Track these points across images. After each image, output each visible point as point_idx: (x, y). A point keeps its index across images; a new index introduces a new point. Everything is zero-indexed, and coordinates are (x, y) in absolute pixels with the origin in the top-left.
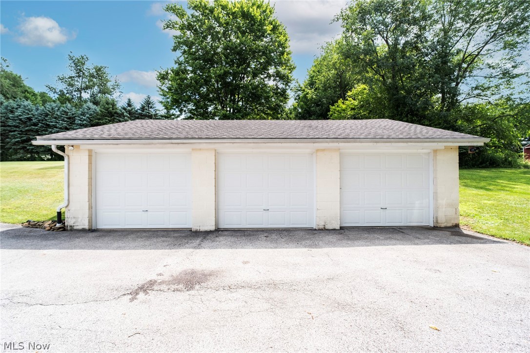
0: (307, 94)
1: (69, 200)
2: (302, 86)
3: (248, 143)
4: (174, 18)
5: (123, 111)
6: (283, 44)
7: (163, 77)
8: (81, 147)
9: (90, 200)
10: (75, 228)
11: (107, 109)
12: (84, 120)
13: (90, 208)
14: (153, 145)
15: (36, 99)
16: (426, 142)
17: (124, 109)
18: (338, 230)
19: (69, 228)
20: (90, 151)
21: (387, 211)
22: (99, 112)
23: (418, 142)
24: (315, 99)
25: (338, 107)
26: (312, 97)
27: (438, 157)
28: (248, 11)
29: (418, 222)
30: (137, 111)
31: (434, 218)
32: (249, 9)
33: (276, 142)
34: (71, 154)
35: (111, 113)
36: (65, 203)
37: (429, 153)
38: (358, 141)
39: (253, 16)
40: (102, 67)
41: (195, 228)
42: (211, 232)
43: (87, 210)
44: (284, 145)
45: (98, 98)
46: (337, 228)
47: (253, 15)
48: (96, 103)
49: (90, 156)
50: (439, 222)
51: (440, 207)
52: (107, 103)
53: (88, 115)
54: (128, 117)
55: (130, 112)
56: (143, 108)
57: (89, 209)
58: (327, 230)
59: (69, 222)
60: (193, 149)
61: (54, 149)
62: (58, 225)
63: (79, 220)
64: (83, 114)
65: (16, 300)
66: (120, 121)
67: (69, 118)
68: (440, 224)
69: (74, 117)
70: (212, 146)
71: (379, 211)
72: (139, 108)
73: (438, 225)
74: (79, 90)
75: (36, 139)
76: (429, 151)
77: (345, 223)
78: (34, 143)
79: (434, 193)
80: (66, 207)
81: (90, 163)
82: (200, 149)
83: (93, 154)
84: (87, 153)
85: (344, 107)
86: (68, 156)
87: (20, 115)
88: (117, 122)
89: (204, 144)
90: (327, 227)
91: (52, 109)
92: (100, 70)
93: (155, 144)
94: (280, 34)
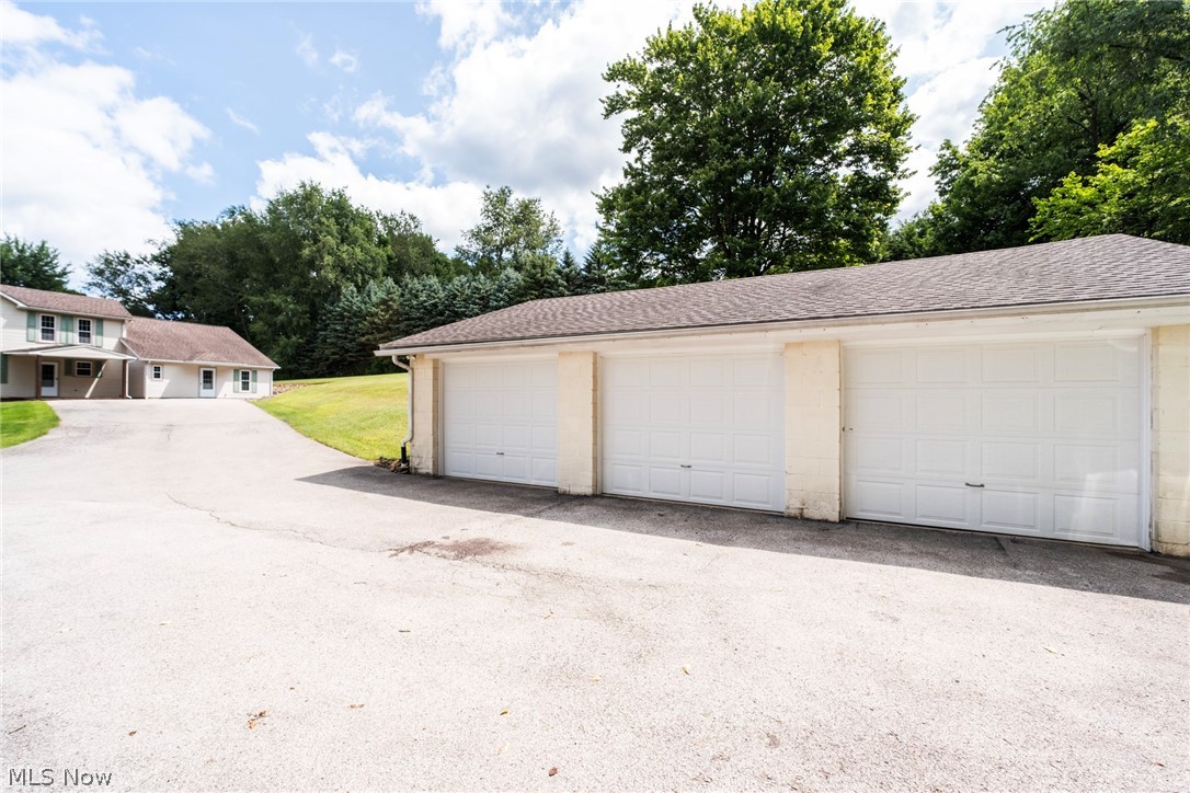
0: (975, 172)
1: (413, 431)
2: (963, 151)
3: (637, 338)
4: (624, 88)
5: (557, 276)
6: (864, 73)
7: (607, 207)
8: (427, 356)
9: (435, 433)
10: (420, 471)
11: (533, 276)
12: (502, 299)
13: (436, 444)
14: (501, 350)
15: (449, 270)
16: (1087, 310)
17: (559, 272)
18: (834, 523)
19: (413, 471)
20: (435, 361)
21: (985, 493)
22: (523, 283)
23: (1058, 312)
24: (998, 183)
25: (1064, 197)
26: (989, 179)
27: (1161, 349)
28: (774, 23)
29: (1094, 533)
30: (579, 274)
31: (1150, 526)
32: (774, 19)
33: (687, 335)
34: (415, 367)
35: (539, 281)
36: (408, 437)
37: (1141, 337)
38: (869, 321)
39: (784, 32)
40: (530, 202)
41: (563, 487)
42: (584, 497)
43: (431, 448)
44: (703, 338)
45: (522, 259)
46: (832, 519)
47: (784, 28)
48: (518, 268)
49: (435, 369)
50: (1165, 537)
51: (1169, 495)
52: (534, 266)
53: (506, 291)
54: (565, 287)
55: (568, 278)
56: (588, 268)
57: (434, 446)
58: (808, 520)
59: (414, 462)
60: (560, 354)
61: (394, 360)
62: (403, 465)
63: (423, 460)
64: (500, 290)
65: (308, 535)
66: (552, 296)
67: (482, 298)
68: (1170, 547)
69: (488, 297)
70: (589, 347)
71: (962, 491)
72: (582, 267)
73: (1163, 549)
74: (499, 249)
75: (378, 349)
76: (1140, 331)
77: (862, 511)
78: (377, 353)
79: (1152, 452)
80: (411, 440)
81: (435, 379)
82: (571, 353)
83: (440, 365)
84: (431, 365)
85: (1087, 193)
86: (413, 369)
87: (425, 301)
88: (548, 297)
89: (569, 345)
90: (809, 513)
91: (462, 285)
92: (527, 207)
93: (503, 348)
94: (860, 48)
